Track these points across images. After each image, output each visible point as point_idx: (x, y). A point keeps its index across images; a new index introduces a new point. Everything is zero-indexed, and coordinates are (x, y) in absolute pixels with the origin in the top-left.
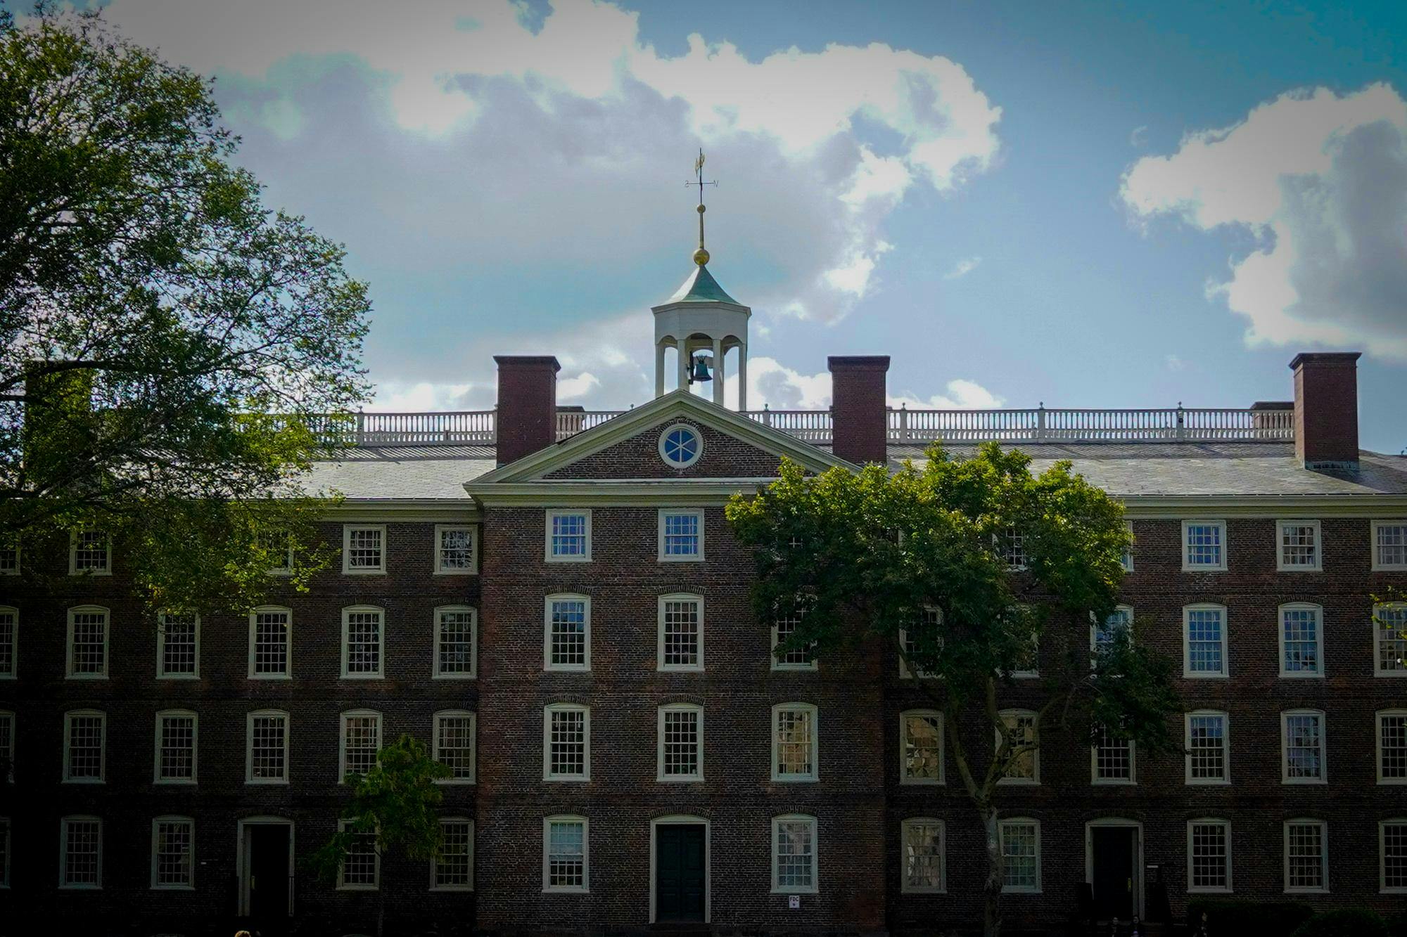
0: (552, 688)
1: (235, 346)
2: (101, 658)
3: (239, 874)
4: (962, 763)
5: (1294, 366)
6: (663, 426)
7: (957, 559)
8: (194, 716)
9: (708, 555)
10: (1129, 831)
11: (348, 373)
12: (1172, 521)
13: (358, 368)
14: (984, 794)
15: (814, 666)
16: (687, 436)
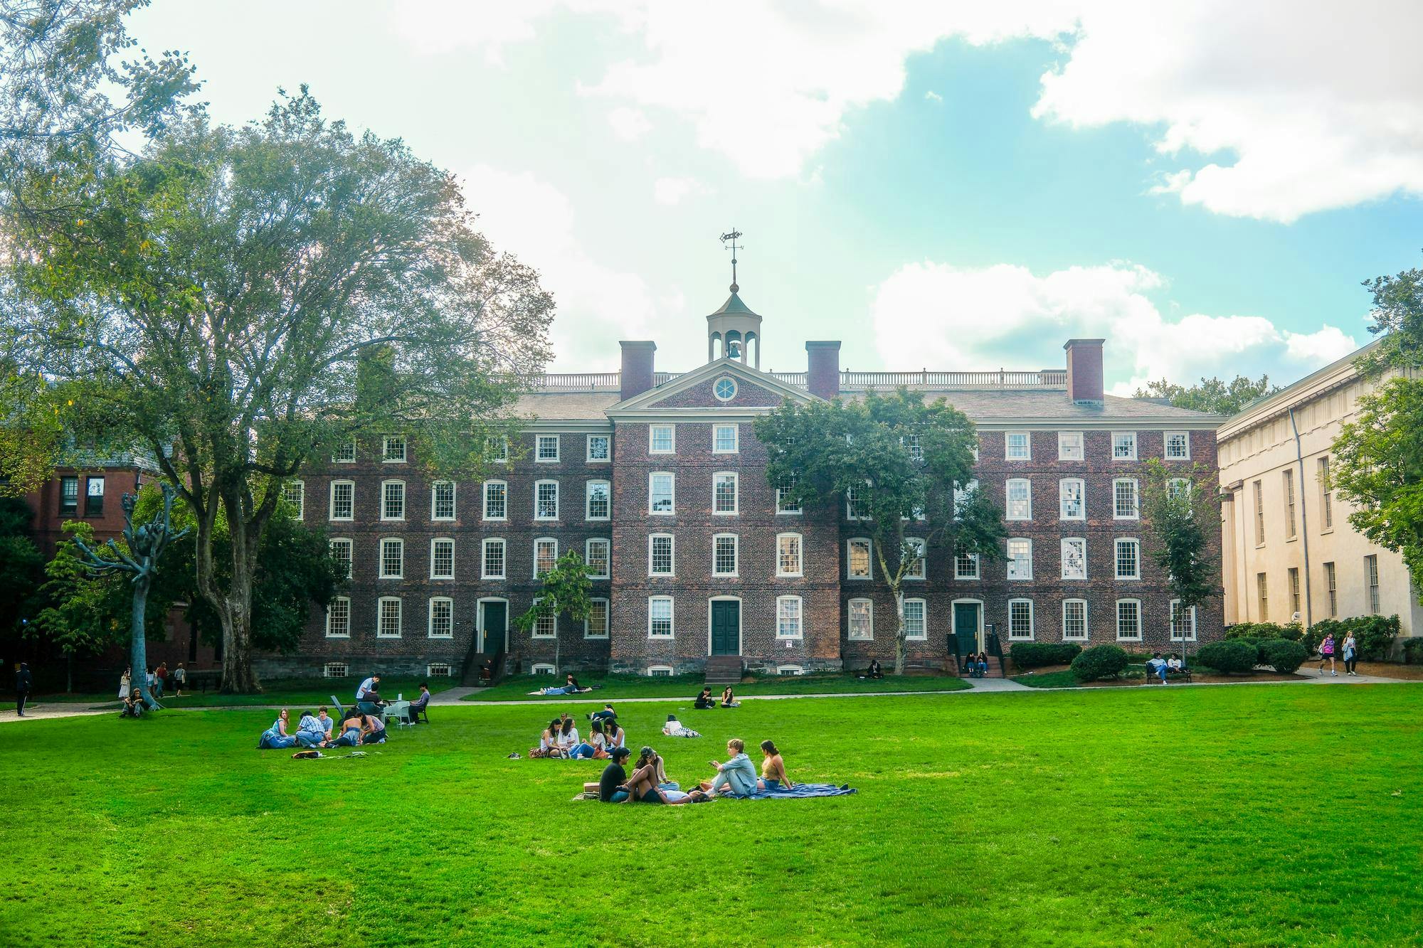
0: (654, 524)
1: (477, 328)
2: (400, 509)
3: (478, 629)
4: (883, 565)
5: (1066, 347)
6: (715, 378)
7: (884, 448)
8: (453, 541)
9: (741, 450)
10: (975, 606)
11: (541, 344)
12: (999, 433)
13: (547, 341)
14: (896, 583)
15: (800, 512)
16: (729, 383)
